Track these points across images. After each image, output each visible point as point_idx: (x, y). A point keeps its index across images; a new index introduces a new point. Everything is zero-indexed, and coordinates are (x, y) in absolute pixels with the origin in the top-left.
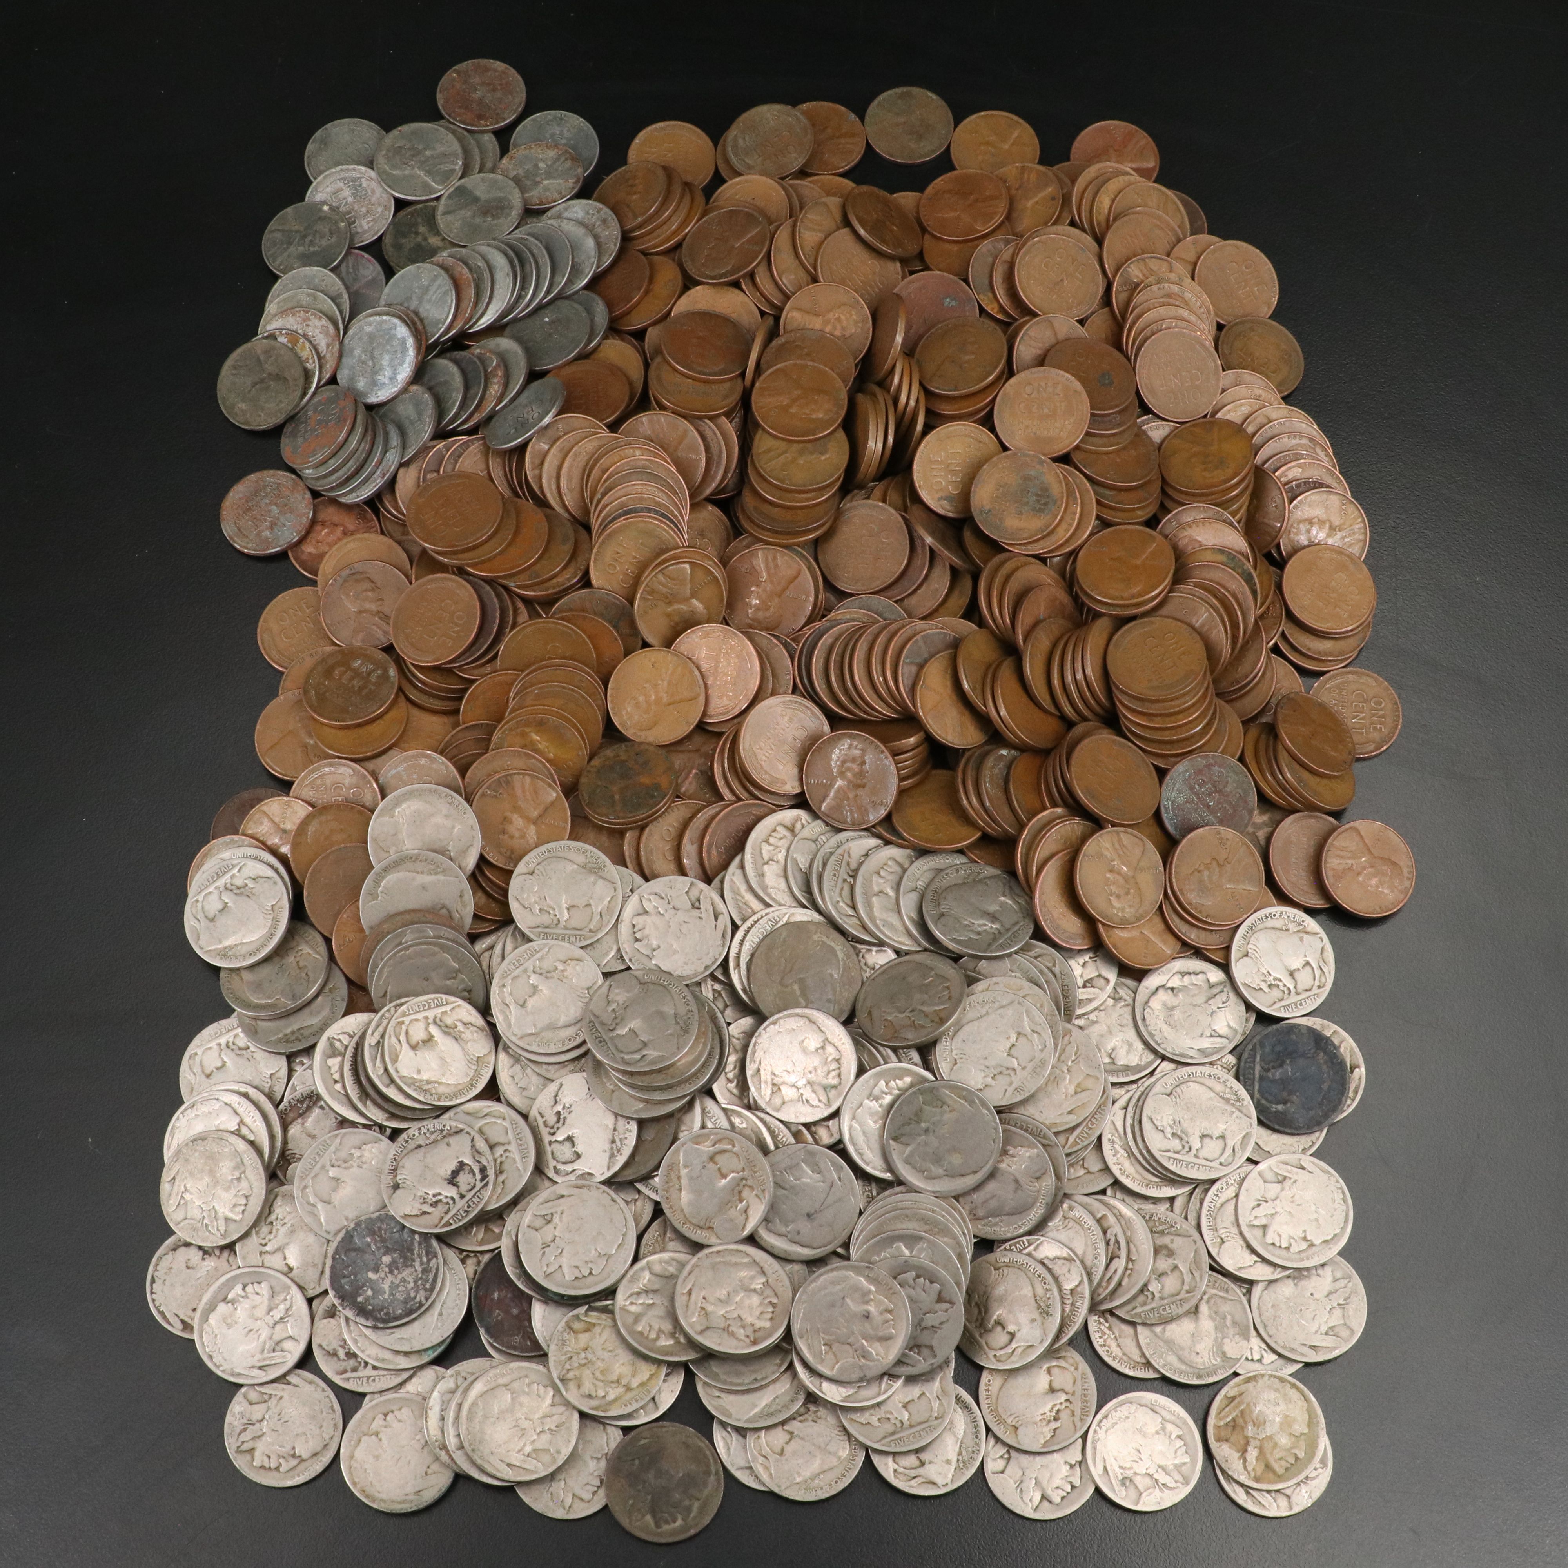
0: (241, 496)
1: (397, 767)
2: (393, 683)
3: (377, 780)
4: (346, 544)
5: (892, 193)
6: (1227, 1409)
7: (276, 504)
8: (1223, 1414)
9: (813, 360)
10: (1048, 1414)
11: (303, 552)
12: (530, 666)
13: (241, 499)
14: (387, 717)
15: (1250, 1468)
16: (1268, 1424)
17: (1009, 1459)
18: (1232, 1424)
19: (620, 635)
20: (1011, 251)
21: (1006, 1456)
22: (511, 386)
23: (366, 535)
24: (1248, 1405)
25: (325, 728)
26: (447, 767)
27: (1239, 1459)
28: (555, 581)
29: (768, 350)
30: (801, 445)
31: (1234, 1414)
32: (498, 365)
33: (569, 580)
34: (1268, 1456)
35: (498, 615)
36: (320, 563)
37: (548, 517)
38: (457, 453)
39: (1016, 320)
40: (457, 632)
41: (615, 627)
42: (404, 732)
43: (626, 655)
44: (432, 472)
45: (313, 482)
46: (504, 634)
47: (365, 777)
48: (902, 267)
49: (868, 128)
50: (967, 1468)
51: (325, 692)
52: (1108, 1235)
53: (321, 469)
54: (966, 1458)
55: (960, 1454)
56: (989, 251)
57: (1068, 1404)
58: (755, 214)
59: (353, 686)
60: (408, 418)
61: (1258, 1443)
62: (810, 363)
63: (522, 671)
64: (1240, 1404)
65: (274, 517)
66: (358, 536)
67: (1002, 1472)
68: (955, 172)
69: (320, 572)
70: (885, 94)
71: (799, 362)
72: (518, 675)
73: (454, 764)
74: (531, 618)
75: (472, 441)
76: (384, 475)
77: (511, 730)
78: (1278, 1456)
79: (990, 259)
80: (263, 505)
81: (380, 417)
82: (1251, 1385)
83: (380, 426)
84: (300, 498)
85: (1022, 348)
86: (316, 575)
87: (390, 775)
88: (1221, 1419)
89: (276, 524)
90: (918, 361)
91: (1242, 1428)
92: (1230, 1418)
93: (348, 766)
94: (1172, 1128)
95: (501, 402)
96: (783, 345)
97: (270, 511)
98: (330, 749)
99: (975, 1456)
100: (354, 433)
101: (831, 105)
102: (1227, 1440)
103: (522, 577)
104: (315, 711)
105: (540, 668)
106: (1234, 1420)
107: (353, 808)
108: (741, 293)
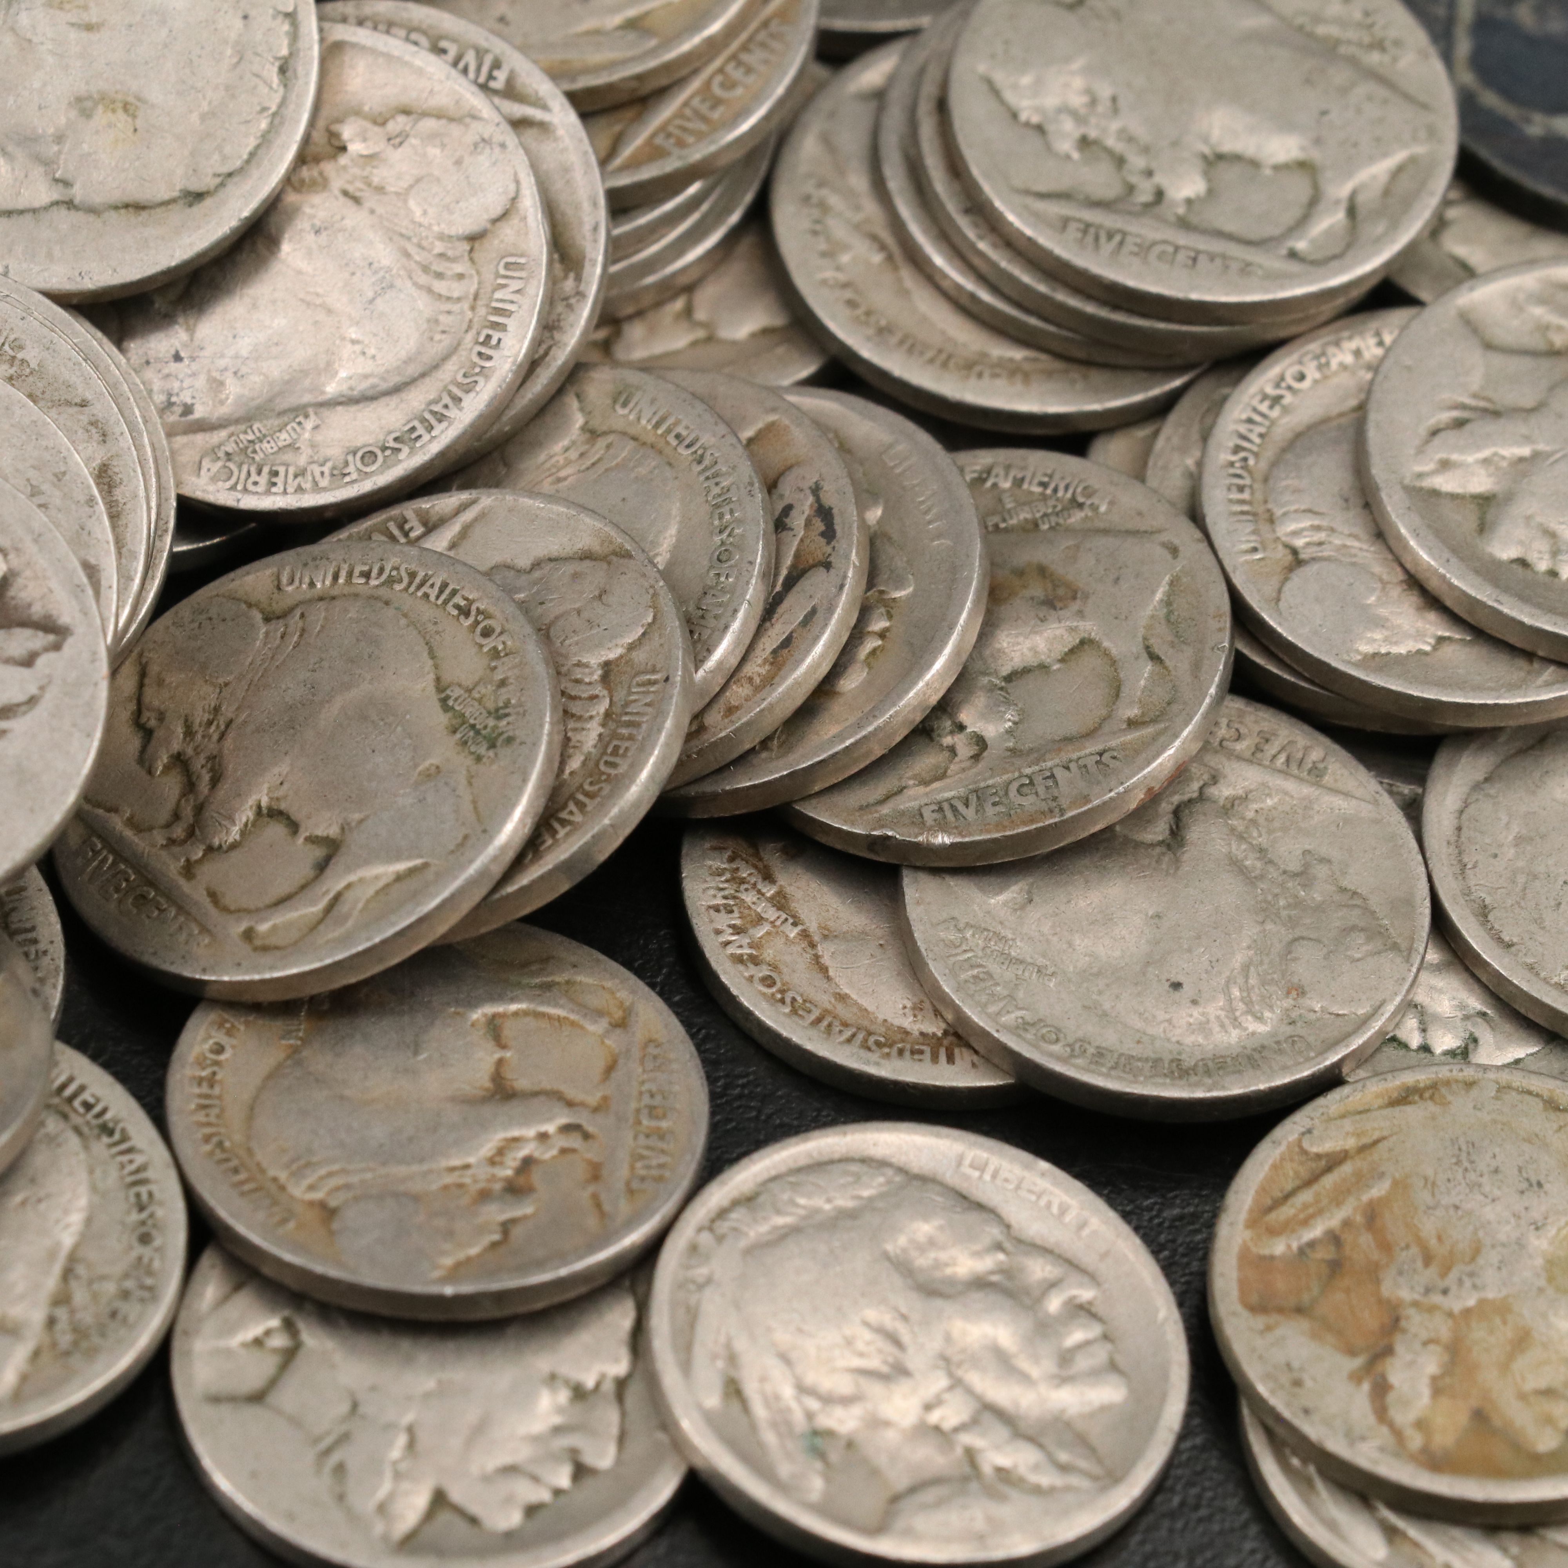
6: (1306, 1196)
8: (1286, 1212)
10: (484, 1172)
15: (1403, 1417)
16: (1492, 1257)
17: (290, 1355)
18: (1324, 1253)
21: (279, 1341)
24: (1401, 1186)
27: (1356, 1378)
31: (1333, 1220)
34: (1489, 1376)
50: (92, 1353)
52: (787, 490)
54: (87, 1317)
55: (61, 1299)
57: (574, 1141)
61: (1444, 1329)
64: (1361, 1181)
67: (258, 1398)
78: (1532, 1383)
82: (1414, 1113)
88: (1273, 1232)
91: (1373, 1273)
92: (1316, 1231)
94: (1079, 118)
99: (131, 1309)
102: (1299, 1311)
106: (1334, 1238)
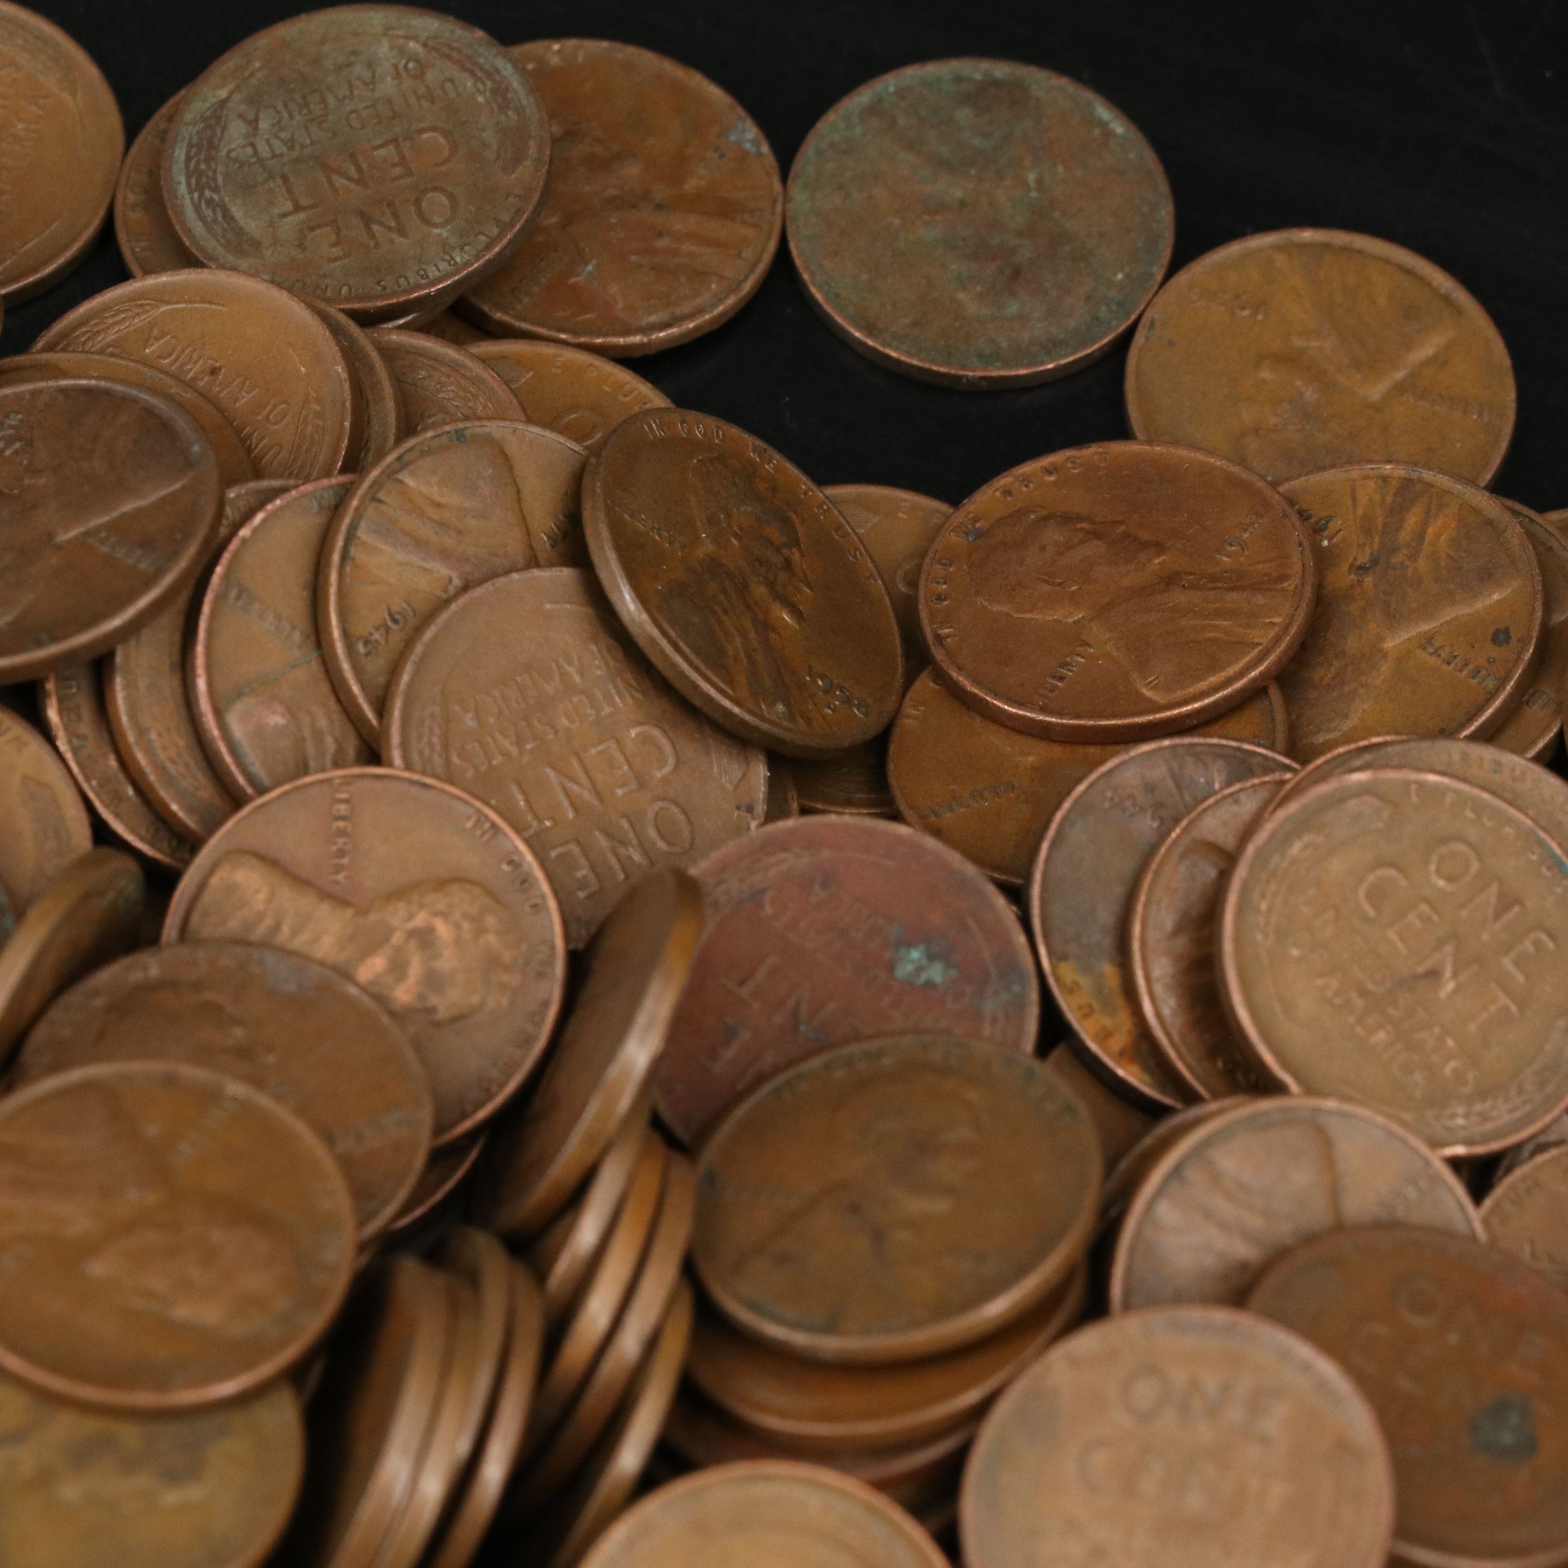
5: (821, 480)
9: (257, 1082)
20: (1248, 805)
29: (75, 996)
30: (91, 1425)
39: (1190, 1098)
48: (773, 784)
49: (800, 197)
56: (1150, 788)
58: (181, 423)
62: (235, 1089)
68: (1118, 448)
70: (912, 74)
71: (189, 1072)
79: (1147, 824)
85: (1165, 1211)
90: (711, 1179)
96: (150, 988)
101: (669, 68)
108: (35, 745)
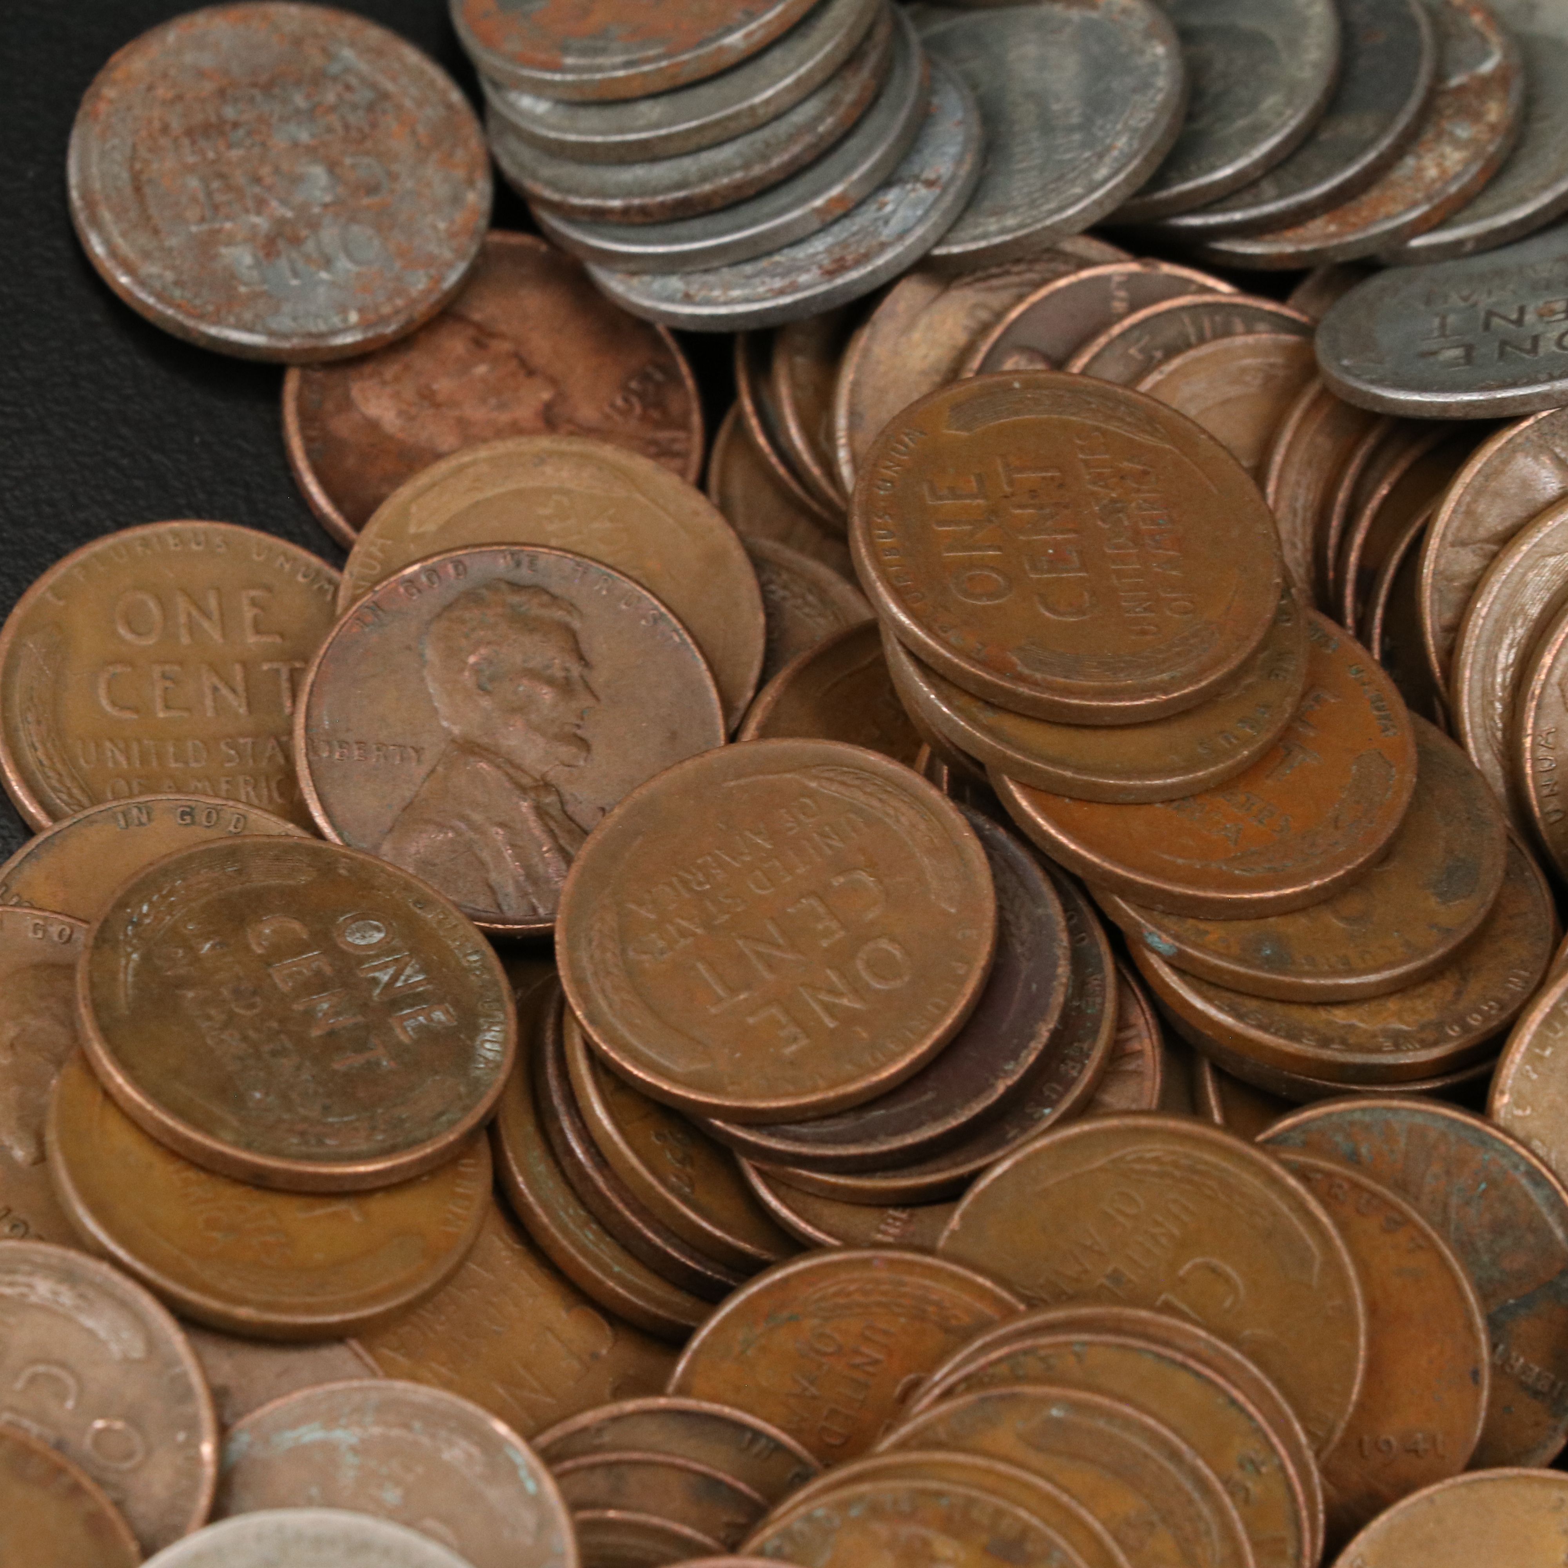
0: (207, 60)
1: (331, 1420)
2: (476, 1087)
3: (223, 1431)
4: (541, 459)
7: (332, 167)
11: (346, 404)
12: (1073, 1299)
13: (201, 74)
14: (378, 1205)
19: (1499, 1370)
22: (1510, 185)
23: (642, 465)
25: (115, 1125)
26: (544, 1524)
28: (1340, 1016)
32: (1501, 78)
33: (1399, 1040)
35: (1044, 1031)
36: (396, 480)
37: (1425, 755)
38: (1170, 333)
40: (849, 1018)
41: (1494, 1324)
42: (425, 1298)
43: (1473, 1465)
44: (1031, 351)
45: (526, 154)
46: (1026, 1122)
47: (187, 1394)
51: (183, 983)
53: (591, 118)
59: (309, 1015)
60: (1039, 98)
63: (1033, 1304)
65: (302, 209)
66: (608, 452)
69: (385, 513)
72: (1010, 1313)
73: (582, 1529)
74: (1164, 1108)
75: (1251, 318)
76: (841, 267)
77: (876, 1511)
80: (279, 141)
81: (928, 44)
83: (917, 69)
84: (442, 190)
86: (358, 522)
87: (289, 1438)
89: (296, 241)
93: (139, 1319)
95: (1442, 224)
97: (297, 180)
98: (99, 1211)
100: (799, 46)
103: (1215, 932)
104: (106, 1033)
105: (1117, 1328)
107: (76, 1490)
